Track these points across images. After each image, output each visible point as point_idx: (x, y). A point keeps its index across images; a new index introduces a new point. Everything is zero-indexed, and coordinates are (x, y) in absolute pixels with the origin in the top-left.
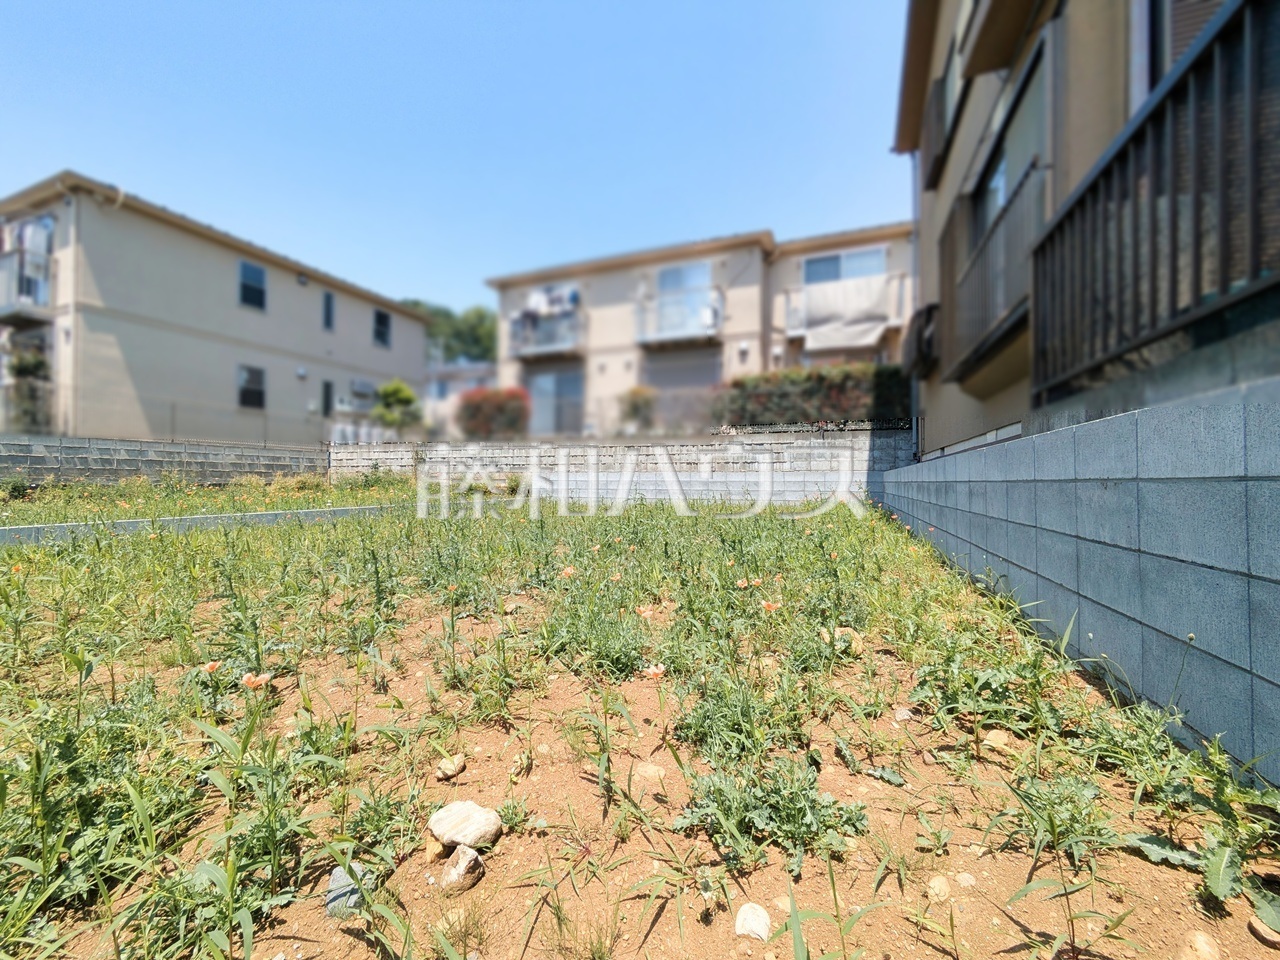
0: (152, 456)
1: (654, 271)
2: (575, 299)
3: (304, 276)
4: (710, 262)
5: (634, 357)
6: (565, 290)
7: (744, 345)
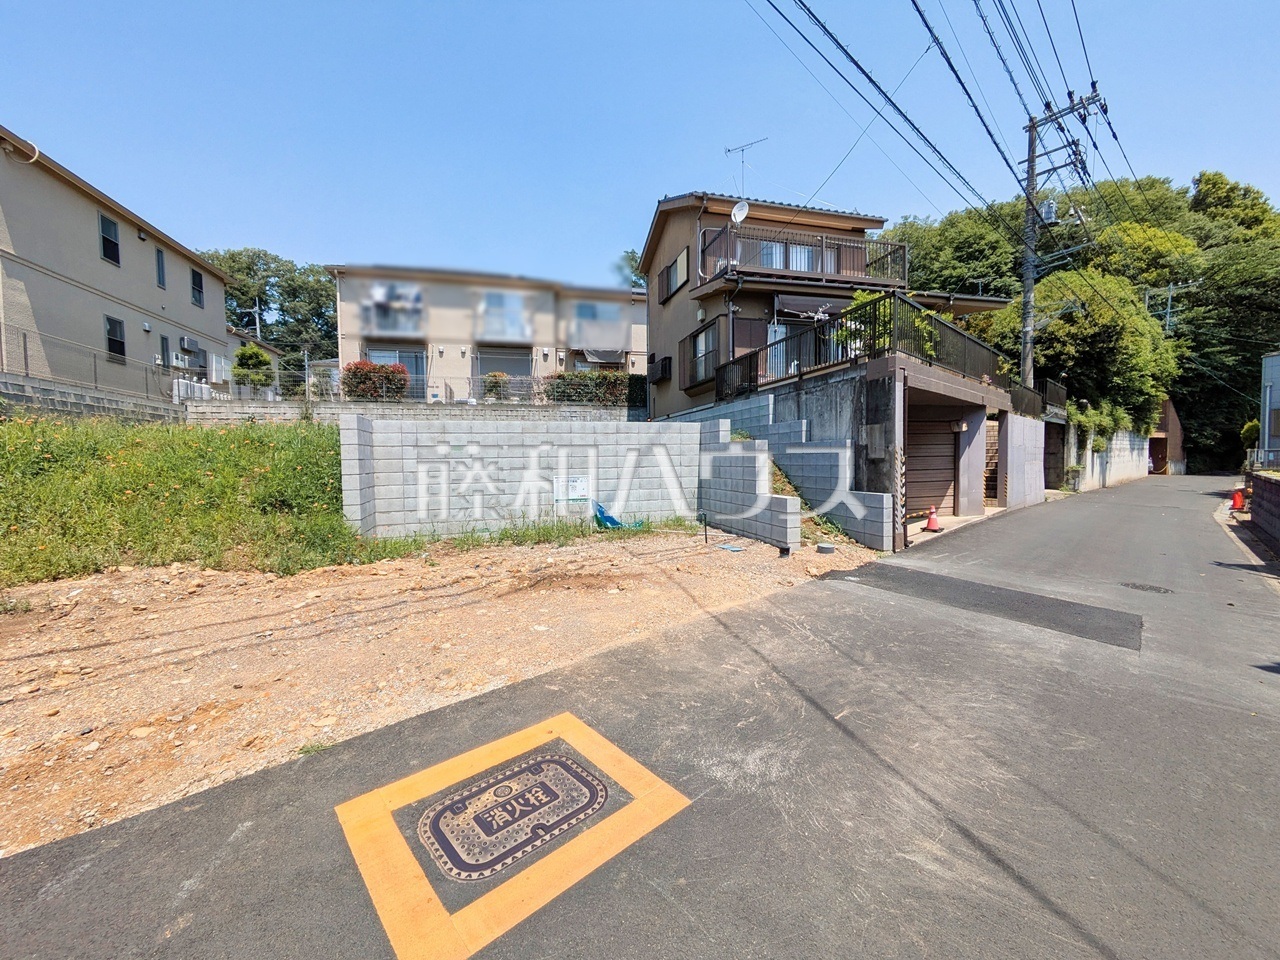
0: (88, 401)
1: (483, 290)
2: (418, 299)
3: (144, 231)
4: (521, 294)
5: (468, 348)
6: (410, 290)
7: (546, 350)
